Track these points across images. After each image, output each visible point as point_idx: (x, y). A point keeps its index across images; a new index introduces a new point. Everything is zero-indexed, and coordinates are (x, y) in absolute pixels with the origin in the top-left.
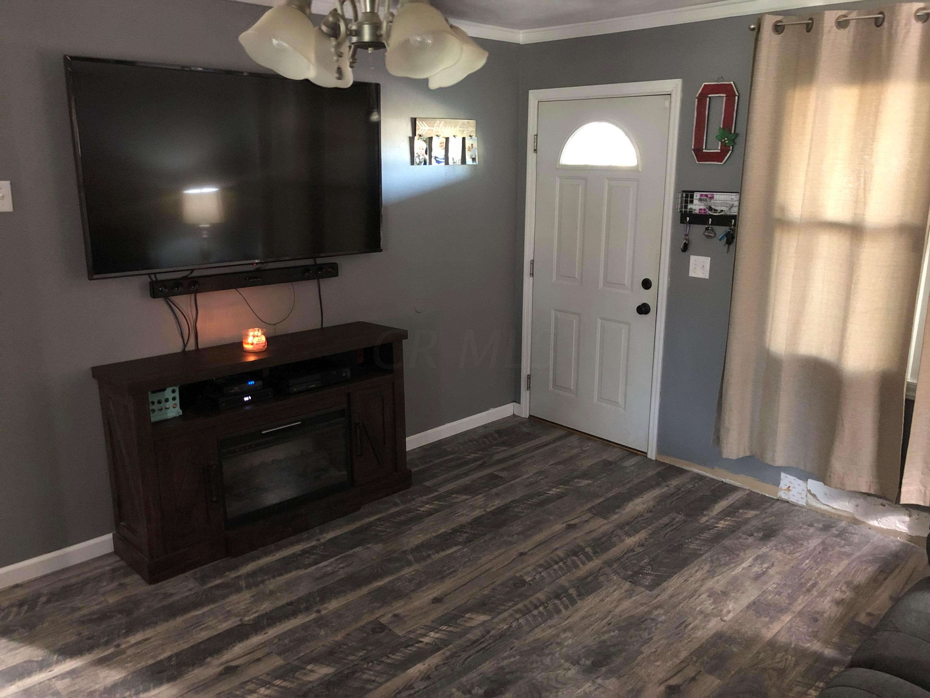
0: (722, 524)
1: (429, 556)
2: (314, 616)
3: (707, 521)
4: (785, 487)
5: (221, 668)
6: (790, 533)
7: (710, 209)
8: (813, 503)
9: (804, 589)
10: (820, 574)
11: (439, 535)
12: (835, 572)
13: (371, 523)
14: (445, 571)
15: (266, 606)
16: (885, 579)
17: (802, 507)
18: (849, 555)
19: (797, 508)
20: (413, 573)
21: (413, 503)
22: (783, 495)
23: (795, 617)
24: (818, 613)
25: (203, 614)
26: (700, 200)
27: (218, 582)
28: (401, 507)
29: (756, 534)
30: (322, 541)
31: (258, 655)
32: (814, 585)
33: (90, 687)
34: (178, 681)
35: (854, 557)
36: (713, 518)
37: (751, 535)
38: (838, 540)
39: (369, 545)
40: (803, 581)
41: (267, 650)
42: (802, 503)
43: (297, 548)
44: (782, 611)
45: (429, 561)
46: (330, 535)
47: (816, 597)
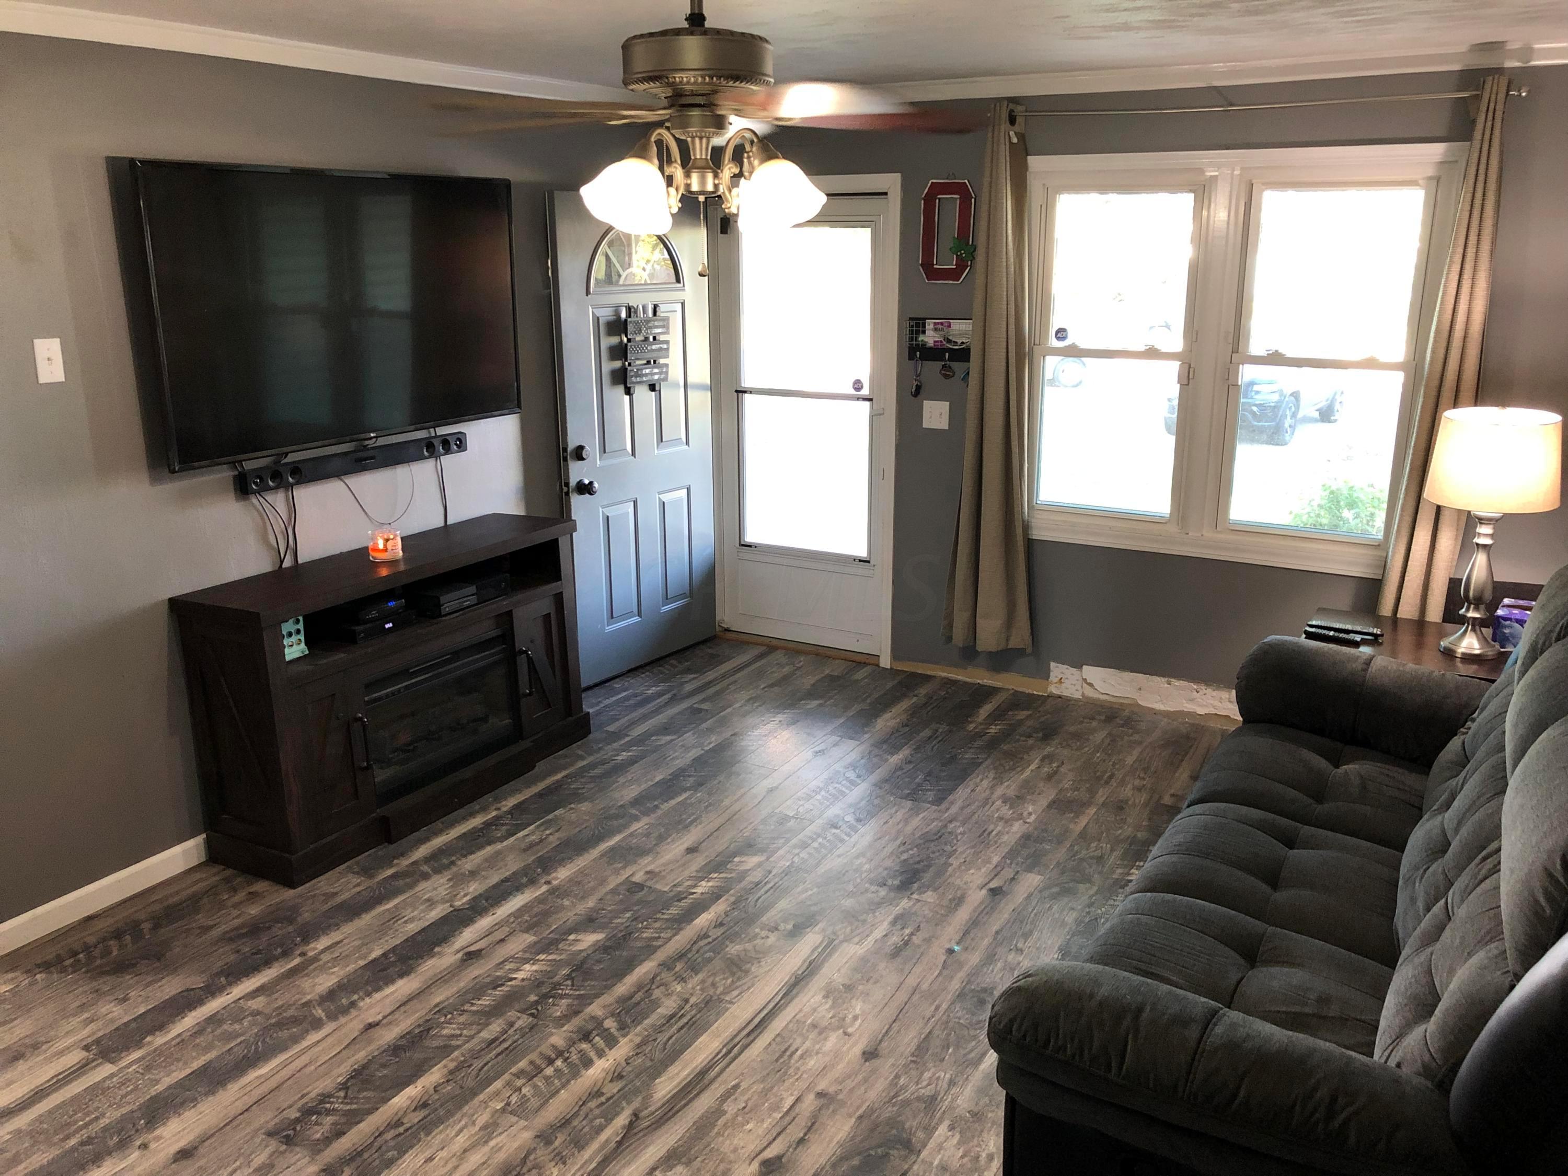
0: (993, 730)
1: (657, 807)
2: (545, 888)
3: (975, 728)
4: (1056, 680)
5: (460, 955)
6: (1072, 729)
7: (949, 341)
8: (1090, 693)
9: (1102, 782)
10: (1114, 764)
11: (657, 783)
12: (1130, 760)
13: (558, 781)
14: (686, 820)
15: (474, 888)
16: (1182, 761)
17: (1077, 700)
18: (1140, 743)
19: (1073, 702)
20: (646, 827)
21: (602, 752)
22: (1054, 690)
23: (1099, 809)
24: (1122, 801)
25: (395, 906)
26: (936, 329)
27: (390, 872)
28: (590, 759)
29: (1035, 735)
30: (505, 809)
31: (499, 935)
32: (1111, 777)
33: (300, 999)
34: (413, 975)
35: (1145, 744)
36: (981, 724)
37: (1030, 736)
38: (1125, 729)
39: (572, 806)
40: (1098, 774)
41: (506, 930)
42: (1078, 695)
43: (476, 821)
44: (1085, 805)
45: (659, 812)
46: (511, 802)
47: (1116, 787)
